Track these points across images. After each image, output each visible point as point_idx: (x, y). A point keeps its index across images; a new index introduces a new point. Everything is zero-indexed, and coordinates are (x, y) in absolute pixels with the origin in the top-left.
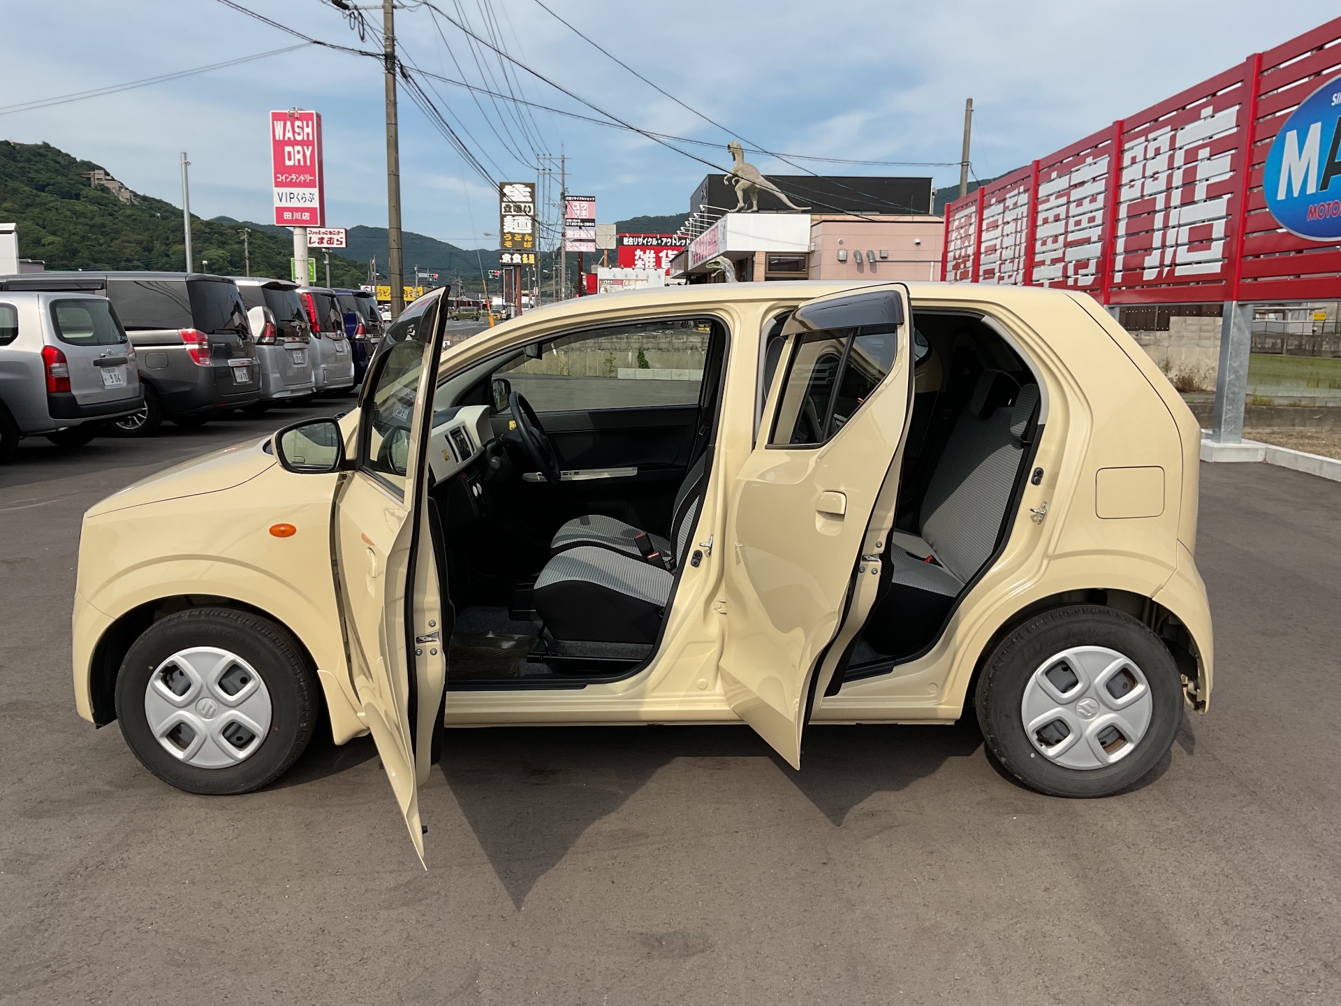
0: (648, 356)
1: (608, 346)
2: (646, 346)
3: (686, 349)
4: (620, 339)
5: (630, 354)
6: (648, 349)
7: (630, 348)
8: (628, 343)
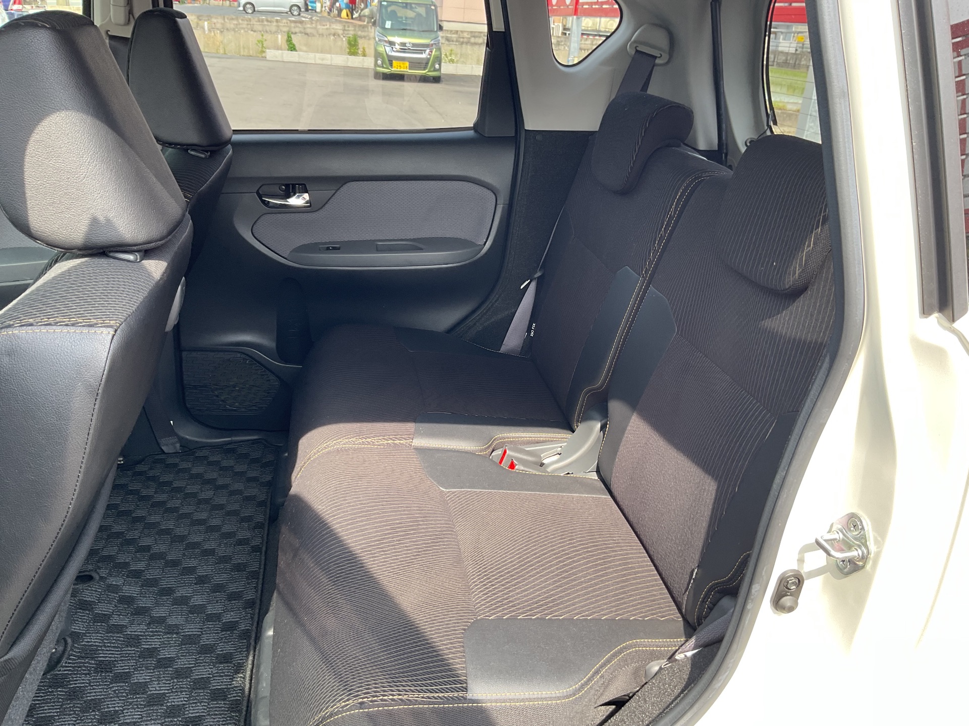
0: (295, 40)
1: (260, 28)
2: (293, 30)
3: (330, 34)
4: (270, 22)
5: (280, 36)
6: (296, 33)
7: (279, 31)
8: (278, 26)
